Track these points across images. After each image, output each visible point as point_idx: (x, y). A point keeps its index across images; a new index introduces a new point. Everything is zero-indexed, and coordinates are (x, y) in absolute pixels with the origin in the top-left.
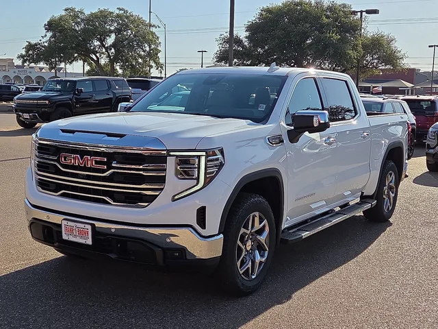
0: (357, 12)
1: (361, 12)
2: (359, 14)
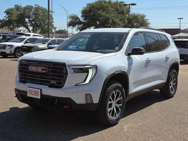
0: (127, 5)
1: (129, 4)
2: (128, 5)
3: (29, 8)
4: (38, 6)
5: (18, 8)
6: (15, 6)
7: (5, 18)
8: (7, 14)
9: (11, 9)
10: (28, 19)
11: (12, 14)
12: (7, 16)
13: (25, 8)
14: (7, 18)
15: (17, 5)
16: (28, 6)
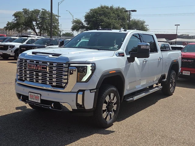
3: (36, 12)
4: (45, 10)
5: (26, 11)
6: (23, 9)
7: (13, 21)
8: (15, 17)
9: (19, 13)
10: (35, 23)
11: (19, 17)
12: (15, 19)
13: (33, 12)
14: (15, 21)
15: (25, 9)
16: (35, 10)
